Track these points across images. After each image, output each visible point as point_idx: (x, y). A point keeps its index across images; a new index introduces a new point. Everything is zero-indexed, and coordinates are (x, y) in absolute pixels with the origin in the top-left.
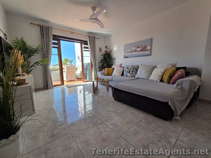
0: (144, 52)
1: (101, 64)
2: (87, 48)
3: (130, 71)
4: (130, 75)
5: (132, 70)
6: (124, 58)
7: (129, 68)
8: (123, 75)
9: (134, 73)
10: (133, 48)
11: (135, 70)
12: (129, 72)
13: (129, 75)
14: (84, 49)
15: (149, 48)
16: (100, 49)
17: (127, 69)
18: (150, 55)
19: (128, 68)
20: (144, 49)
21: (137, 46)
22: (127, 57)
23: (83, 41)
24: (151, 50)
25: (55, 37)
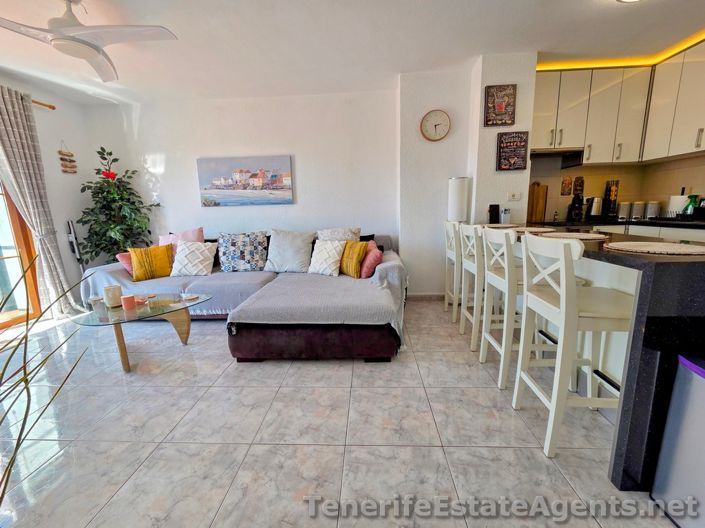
1: (83, 231)
3: (242, 252)
4: (248, 266)
5: (249, 248)
7: (240, 244)
9: (257, 257)
10: (237, 177)
11: (260, 248)
12: (243, 258)
13: (242, 265)
15: (287, 181)
16: (68, 161)
17: (233, 248)
18: (291, 202)
19: (233, 244)
20: (273, 183)
21: (248, 172)
22: (217, 204)
24: (292, 188)
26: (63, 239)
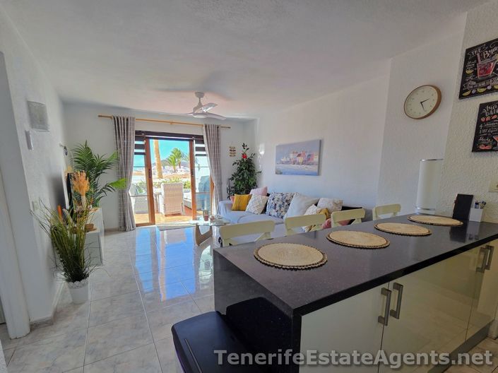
0: (308, 166)
2: (203, 149)
3: (275, 205)
4: (276, 214)
5: (280, 203)
6: (276, 173)
7: (276, 199)
8: (264, 211)
9: (283, 209)
11: (286, 204)
12: (275, 208)
13: (274, 212)
14: (196, 153)
15: (316, 159)
16: (233, 151)
17: (272, 201)
19: (273, 200)
20: (309, 160)
21: (297, 153)
22: (281, 173)
23: (193, 136)
24: (319, 163)
25: (140, 135)
26: (225, 186)
